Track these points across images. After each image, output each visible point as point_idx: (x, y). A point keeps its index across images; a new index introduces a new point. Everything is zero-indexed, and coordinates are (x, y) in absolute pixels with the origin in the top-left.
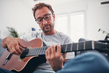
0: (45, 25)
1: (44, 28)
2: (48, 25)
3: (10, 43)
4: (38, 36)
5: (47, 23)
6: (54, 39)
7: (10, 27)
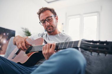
0: (48, 26)
1: (47, 29)
2: (50, 26)
3: (18, 41)
4: (43, 36)
5: (49, 24)
6: (57, 39)
7: (24, 28)
